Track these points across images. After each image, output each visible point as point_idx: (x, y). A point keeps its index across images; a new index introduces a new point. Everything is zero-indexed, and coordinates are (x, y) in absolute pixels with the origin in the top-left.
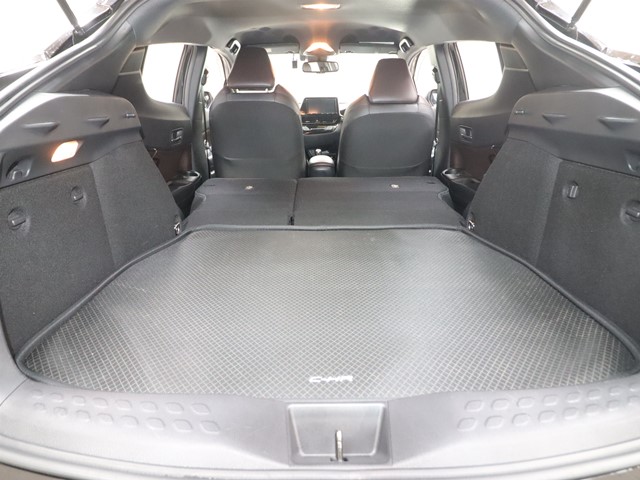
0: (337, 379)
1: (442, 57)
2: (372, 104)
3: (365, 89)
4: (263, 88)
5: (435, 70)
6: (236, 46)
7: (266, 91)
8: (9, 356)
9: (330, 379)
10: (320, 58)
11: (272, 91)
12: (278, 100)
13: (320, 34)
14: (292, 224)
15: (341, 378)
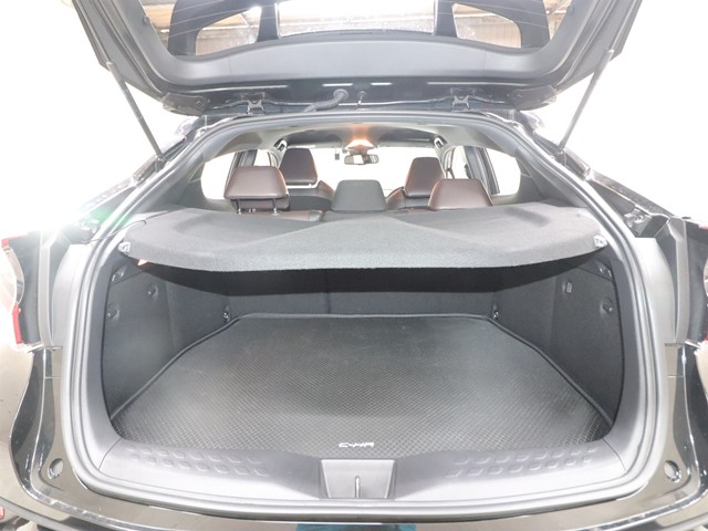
0: (361, 445)
1: (471, 157)
2: (407, 198)
3: (402, 183)
4: (307, 184)
5: (466, 167)
6: (283, 145)
7: (310, 186)
8: (106, 414)
9: (356, 444)
10: (361, 151)
11: (315, 186)
12: (321, 195)
13: (360, 134)
14: (329, 312)
15: (365, 445)
